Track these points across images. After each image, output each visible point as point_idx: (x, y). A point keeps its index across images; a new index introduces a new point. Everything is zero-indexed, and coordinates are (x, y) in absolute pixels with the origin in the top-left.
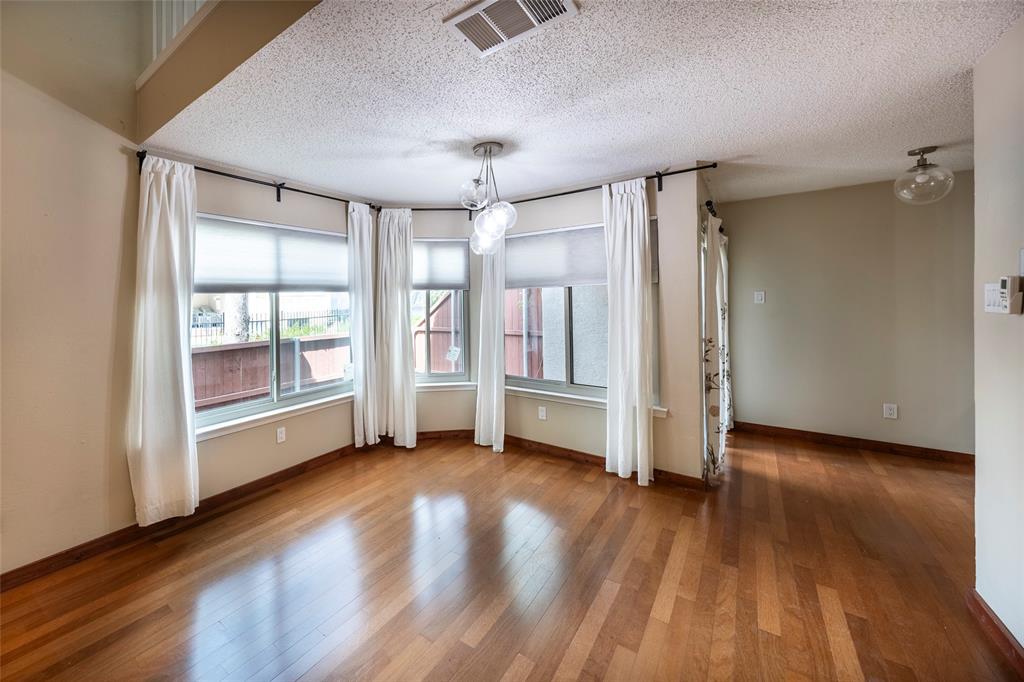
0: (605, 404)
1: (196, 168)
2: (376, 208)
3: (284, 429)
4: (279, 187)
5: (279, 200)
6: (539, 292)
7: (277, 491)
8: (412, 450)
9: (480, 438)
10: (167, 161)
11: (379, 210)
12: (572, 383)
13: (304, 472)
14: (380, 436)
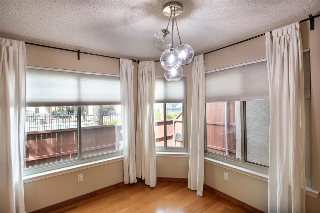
0: (267, 179)
1: (26, 43)
2: (136, 61)
3: (82, 174)
4: (79, 52)
5: (79, 58)
6: (234, 103)
7: (75, 207)
8: (153, 188)
9: (191, 186)
10: (8, 40)
11: (138, 62)
12: (246, 161)
13: (94, 196)
14: (137, 178)
